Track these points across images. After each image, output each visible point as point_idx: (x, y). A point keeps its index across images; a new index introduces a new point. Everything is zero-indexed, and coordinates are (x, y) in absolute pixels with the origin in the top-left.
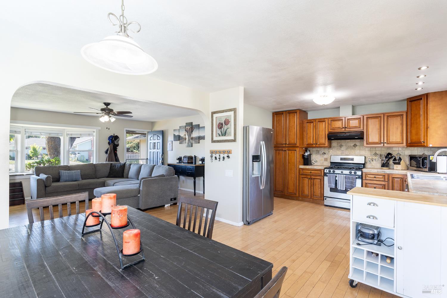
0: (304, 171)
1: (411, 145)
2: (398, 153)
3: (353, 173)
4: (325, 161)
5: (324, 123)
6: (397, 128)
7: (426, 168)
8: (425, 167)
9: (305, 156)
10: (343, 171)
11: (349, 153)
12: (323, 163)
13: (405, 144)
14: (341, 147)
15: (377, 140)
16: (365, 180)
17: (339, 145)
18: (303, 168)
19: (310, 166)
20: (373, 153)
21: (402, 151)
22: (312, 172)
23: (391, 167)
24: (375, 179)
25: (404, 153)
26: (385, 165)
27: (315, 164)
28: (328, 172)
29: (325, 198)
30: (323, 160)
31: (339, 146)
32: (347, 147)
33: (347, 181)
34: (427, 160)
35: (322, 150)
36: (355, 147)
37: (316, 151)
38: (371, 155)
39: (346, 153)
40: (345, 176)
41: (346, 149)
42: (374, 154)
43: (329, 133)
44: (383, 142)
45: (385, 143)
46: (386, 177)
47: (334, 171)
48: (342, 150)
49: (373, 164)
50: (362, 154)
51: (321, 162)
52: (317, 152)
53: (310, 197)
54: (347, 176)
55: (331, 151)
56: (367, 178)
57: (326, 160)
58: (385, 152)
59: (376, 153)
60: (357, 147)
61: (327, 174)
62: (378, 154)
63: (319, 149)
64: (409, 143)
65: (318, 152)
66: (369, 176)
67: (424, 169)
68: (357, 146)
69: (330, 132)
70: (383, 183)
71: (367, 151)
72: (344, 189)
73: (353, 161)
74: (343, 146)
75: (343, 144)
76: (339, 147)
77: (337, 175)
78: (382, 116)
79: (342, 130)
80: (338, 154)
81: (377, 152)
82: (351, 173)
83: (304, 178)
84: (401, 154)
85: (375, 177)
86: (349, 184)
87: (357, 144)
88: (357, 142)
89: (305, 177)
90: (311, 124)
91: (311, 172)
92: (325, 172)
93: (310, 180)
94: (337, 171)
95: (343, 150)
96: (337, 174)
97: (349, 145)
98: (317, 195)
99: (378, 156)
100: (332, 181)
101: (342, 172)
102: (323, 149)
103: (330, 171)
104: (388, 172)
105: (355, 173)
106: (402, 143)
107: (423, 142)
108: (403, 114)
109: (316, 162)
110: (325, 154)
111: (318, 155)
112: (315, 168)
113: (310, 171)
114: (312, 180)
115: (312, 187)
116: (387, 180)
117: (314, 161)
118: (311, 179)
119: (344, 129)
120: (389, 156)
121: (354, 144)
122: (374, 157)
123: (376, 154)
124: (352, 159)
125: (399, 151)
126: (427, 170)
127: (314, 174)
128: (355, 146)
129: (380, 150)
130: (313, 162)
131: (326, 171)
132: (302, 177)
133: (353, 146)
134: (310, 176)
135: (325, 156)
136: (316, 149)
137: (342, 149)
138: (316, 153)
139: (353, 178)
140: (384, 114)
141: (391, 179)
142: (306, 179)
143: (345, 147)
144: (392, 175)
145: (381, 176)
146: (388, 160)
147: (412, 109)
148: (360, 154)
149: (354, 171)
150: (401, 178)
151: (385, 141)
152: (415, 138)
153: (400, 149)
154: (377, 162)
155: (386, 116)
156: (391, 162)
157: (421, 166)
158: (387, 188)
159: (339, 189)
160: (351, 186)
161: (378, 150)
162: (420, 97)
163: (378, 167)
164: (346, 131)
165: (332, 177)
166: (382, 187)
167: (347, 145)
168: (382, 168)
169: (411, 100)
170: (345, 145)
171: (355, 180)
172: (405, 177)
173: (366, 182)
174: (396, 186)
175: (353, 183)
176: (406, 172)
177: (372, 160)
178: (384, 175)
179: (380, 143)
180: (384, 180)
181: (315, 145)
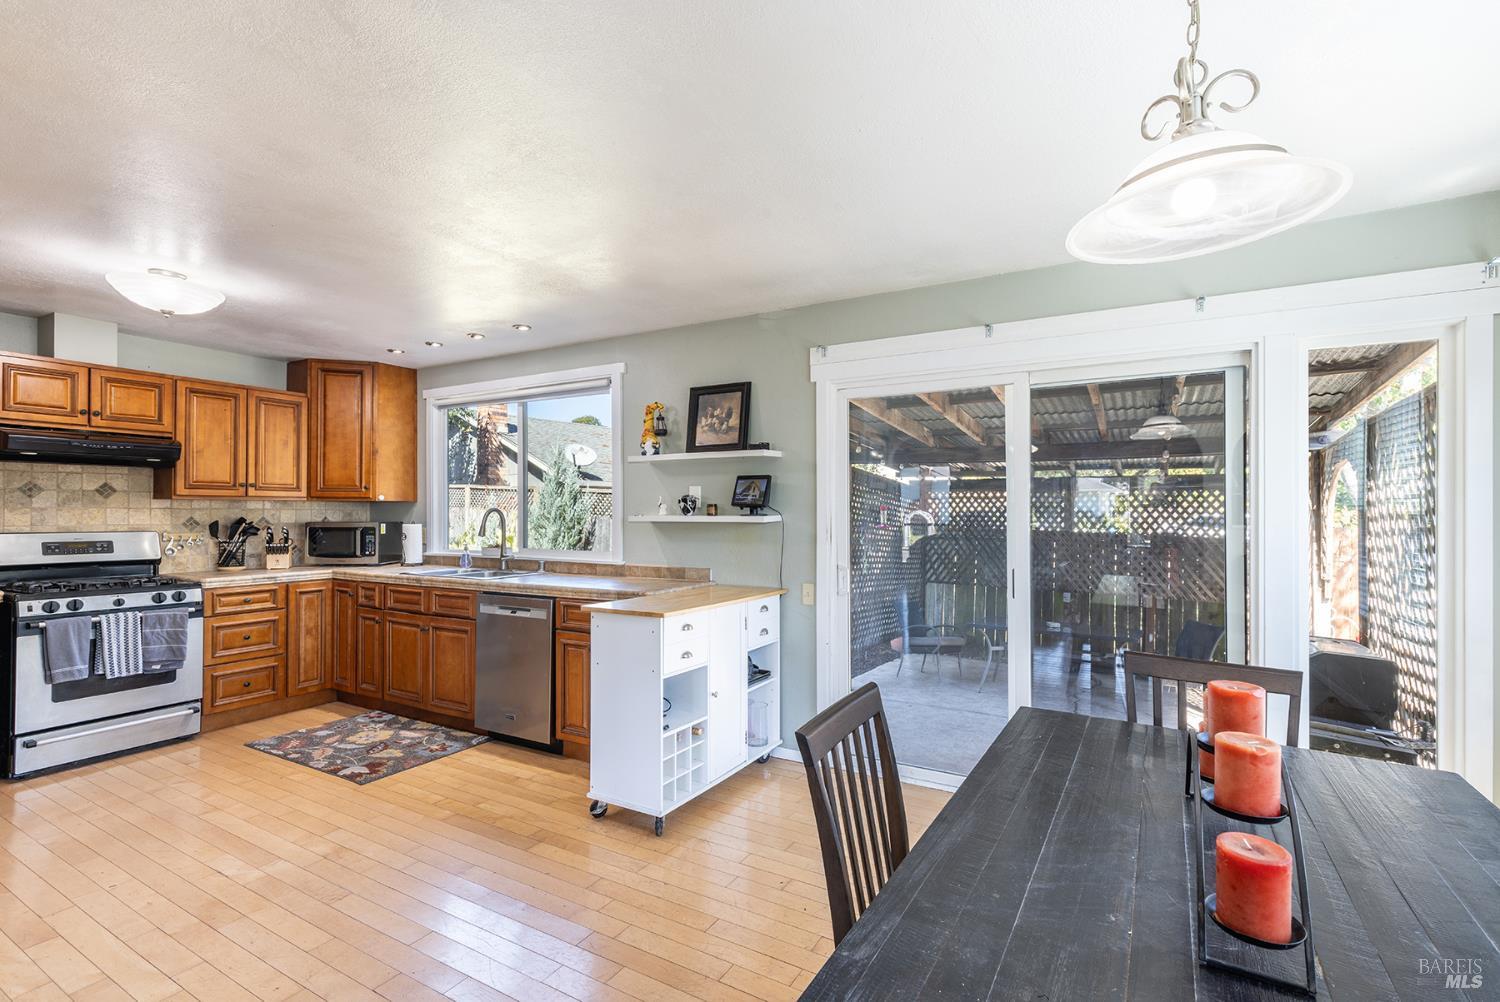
1: (327, 494)
2: (263, 518)
3: (169, 601)
6: (286, 443)
7: (370, 555)
8: (367, 553)
10: (121, 597)
11: (74, 523)
13: (304, 493)
14: (30, 496)
15: (223, 473)
16: (214, 615)
17: (17, 484)
20: (183, 520)
21: (273, 512)
23: (251, 562)
24: (247, 607)
25: (280, 517)
26: (227, 559)
28: (37, 611)
29: (20, 741)
31: (20, 489)
32: (63, 495)
33: (152, 633)
34: (374, 534)
36: (106, 497)
38: (174, 526)
39: (61, 523)
40: (140, 614)
41: (60, 505)
42: (184, 524)
44: (244, 482)
45: (252, 485)
46: (281, 595)
47: (75, 605)
48: (33, 509)
49: (184, 560)
50: (137, 523)
54: (150, 613)
56: (219, 610)
58: (224, 513)
59: (192, 518)
60: (115, 495)
61: (42, 625)
62: (197, 524)
64: (318, 488)
66: (223, 599)
67: (366, 560)
68: (115, 491)
70: (271, 616)
71: (159, 512)
72: (141, 672)
73: (112, 552)
74: (41, 490)
75: (40, 482)
76: (18, 494)
77: (103, 618)
78: (242, 394)
79: (74, 420)
81: (197, 516)
82: (159, 599)
84: (271, 522)
85: (246, 602)
86: (162, 643)
87: (115, 487)
88: (116, 476)
92: (23, 613)
94: (89, 603)
95: (43, 509)
96: (96, 613)
97: (78, 487)
99: (198, 528)
100: (74, 650)
101: (119, 602)
103: (50, 608)
104: (285, 580)
105: (178, 597)
106: (298, 488)
107: (365, 488)
108: (301, 403)
116: (282, 604)
119: (80, 419)
120: (243, 528)
121: (101, 483)
122: (191, 536)
123: (192, 524)
124: (108, 547)
125: (266, 511)
126: (375, 560)
128: (106, 490)
129: (207, 509)
131: (30, 609)
133: (97, 490)
137: (35, 505)
139: (178, 620)
140: (248, 389)
141: (292, 597)
143: (55, 493)
144: (298, 586)
145: (267, 595)
146: (244, 541)
147: (329, 393)
148: (132, 522)
149: (174, 592)
150: (320, 591)
151: (251, 480)
152: (336, 474)
153: (268, 505)
154: (198, 550)
155: (254, 399)
156: (253, 546)
157: (358, 553)
158: (282, 629)
159: (112, 672)
160: (171, 650)
161: (197, 507)
162: (356, 368)
163: (198, 570)
164: (90, 426)
165: (74, 631)
166: (270, 627)
167: (62, 486)
168: (219, 571)
169: (326, 366)
170: (55, 488)
171: (183, 625)
172: (330, 586)
173: (216, 625)
174: (307, 618)
175: (178, 638)
176: (330, 571)
177: (182, 547)
178: (274, 591)
179: (234, 485)
180: (274, 605)
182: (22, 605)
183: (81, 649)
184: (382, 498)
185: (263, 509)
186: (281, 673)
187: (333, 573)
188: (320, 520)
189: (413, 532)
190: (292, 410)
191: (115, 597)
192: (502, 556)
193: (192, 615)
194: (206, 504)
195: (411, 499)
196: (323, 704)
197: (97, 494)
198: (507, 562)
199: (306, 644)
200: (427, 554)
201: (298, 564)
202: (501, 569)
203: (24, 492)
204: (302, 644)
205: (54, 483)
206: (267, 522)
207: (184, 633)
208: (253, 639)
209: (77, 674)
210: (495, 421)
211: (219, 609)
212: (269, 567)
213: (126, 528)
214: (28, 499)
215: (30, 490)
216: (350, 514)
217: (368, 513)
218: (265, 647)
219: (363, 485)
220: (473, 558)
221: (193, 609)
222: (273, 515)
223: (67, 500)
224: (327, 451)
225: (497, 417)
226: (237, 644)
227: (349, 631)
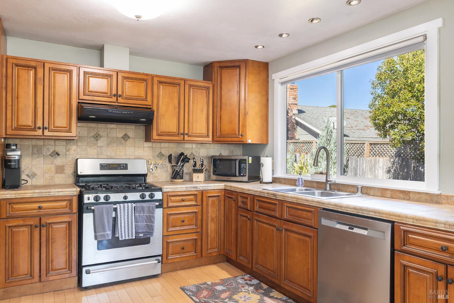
0: (15, 206)
1: (222, 139)
2: (192, 153)
3: (147, 198)
4: (57, 172)
5: (67, 75)
6: (202, 110)
7: (244, 176)
8: (242, 174)
9: (10, 161)
10: (127, 194)
11: (113, 154)
12: (52, 178)
13: (210, 139)
14: (97, 140)
15: (173, 128)
16: (168, 207)
17: (92, 134)
20: (157, 153)
21: (196, 150)
22: (44, 205)
23: (186, 177)
24: (183, 204)
25: (199, 153)
26: (176, 175)
27: (29, 183)
28: (92, 200)
29: (84, 269)
30: (53, 169)
31: (93, 136)
32: (109, 140)
33: (139, 216)
34: (246, 163)
35: (51, 147)
36: (126, 141)
37: (33, 146)
38: (154, 157)
39: (108, 154)
40: (134, 205)
41: (108, 145)
42: (158, 156)
43: (79, 103)
44: (183, 132)
45: (186, 134)
46: (199, 197)
47: (107, 198)
48: (98, 147)
49: (157, 175)
50: (138, 154)
51: (47, 176)
52: (36, 149)
54: (139, 205)
55: (74, 147)
56: (171, 204)
57: (60, 169)
58: (174, 150)
59: (161, 152)
60: (129, 140)
61: (93, 208)
62: (163, 156)
63: (41, 143)
64: (218, 136)
65: (37, 152)
66: (172, 198)
67: (241, 179)
68: (129, 138)
69: (80, 101)
70: (194, 209)
71: (147, 149)
72: (134, 238)
74: (101, 137)
75: (101, 133)
76: (93, 139)
77: (118, 206)
78: (182, 83)
79: (111, 100)
80: (90, 156)
81: (163, 152)
82: (143, 196)
83: (14, 230)
84: (195, 155)
85: (183, 200)
86: (143, 222)
87: (130, 136)
88: (131, 130)
89: (21, 223)
91: (40, 208)
92: (86, 201)
93: (38, 229)
94: (114, 197)
95: (102, 147)
96: (115, 203)
97: (115, 135)
98: (57, 268)
99: (164, 158)
100: (106, 224)
101: (125, 198)
102: (52, 143)
103: (97, 199)
104: (201, 189)
105: (151, 196)
106: (208, 136)
107: (241, 135)
108: (209, 87)
109: (33, 176)
110: (58, 155)
111: (40, 157)
112: (52, 194)
113: (36, 205)
114: (44, 231)
115: (44, 250)
116: (199, 203)
117: (27, 175)
118: (41, 226)
119: (114, 99)
120: (183, 158)
121: (124, 133)
122: (160, 162)
123: (161, 155)
124: (125, 167)
125: (193, 149)
126: (246, 179)
127: (51, 211)
128: (126, 137)
129: (167, 148)
130: (24, 177)
131: (89, 199)
132: (9, 227)
133: (122, 137)
134: (38, 219)
135: (59, 161)
136: (34, 142)
137: (99, 145)
138: (33, 154)
139: (151, 209)
140: (185, 80)
141: (204, 199)
142: (22, 229)
143: (106, 138)
144: (207, 193)
145: (192, 197)
146: (183, 166)
147: (223, 80)
148: (136, 154)
149: (149, 193)
150: (218, 196)
151: (186, 132)
152: (226, 127)
153: (194, 146)
154: (163, 170)
155: (188, 85)
156: (187, 168)
157: (237, 174)
158: (199, 217)
159: (122, 237)
160: (147, 225)
161: (163, 146)
162: (237, 64)
163: (164, 180)
164: (118, 103)
165: (106, 213)
166: (194, 216)
167: (109, 135)
168: (172, 181)
169: (222, 65)
170: (106, 136)
171: (153, 212)
172: (223, 193)
173: (168, 213)
174: (212, 212)
175: (150, 219)
176: (223, 184)
177: (157, 167)
178: (196, 195)
179: (178, 134)
180: (196, 203)
181: (41, 130)
182: (86, 196)
183: (108, 222)
184: (250, 141)
185: (192, 148)
186: (199, 243)
187: (225, 185)
188: (218, 154)
189: (266, 162)
190: (205, 91)
191: (123, 195)
192: (327, 181)
193: (157, 207)
194: (166, 145)
195: (265, 142)
196: (220, 262)
197: (122, 139)
198: (330, 185)
199: (212, 227)
201: (208, 179)
202: (326, 190)
203: (94, 138)
204: (209, 227)
205: (106, 134)
206: (194, 155)
207: (154, 217)
208: (186, 222)
209: (106, 236)
210: (292, 108)
211: (170, 203)
212: (194, 180)
213: (133, 157)
214: (96, 141)
215: (97, 137)
216: (233, 152)
217: (241, 150)
218: (191, 227)
219: (240, 133)
220: (304, 180)
221: (157, 204)
222: (196, 152)
223: (112, 141)
224: (222, 114)
225: (293, 106)
226: (178, 224)
227: (233, 222)
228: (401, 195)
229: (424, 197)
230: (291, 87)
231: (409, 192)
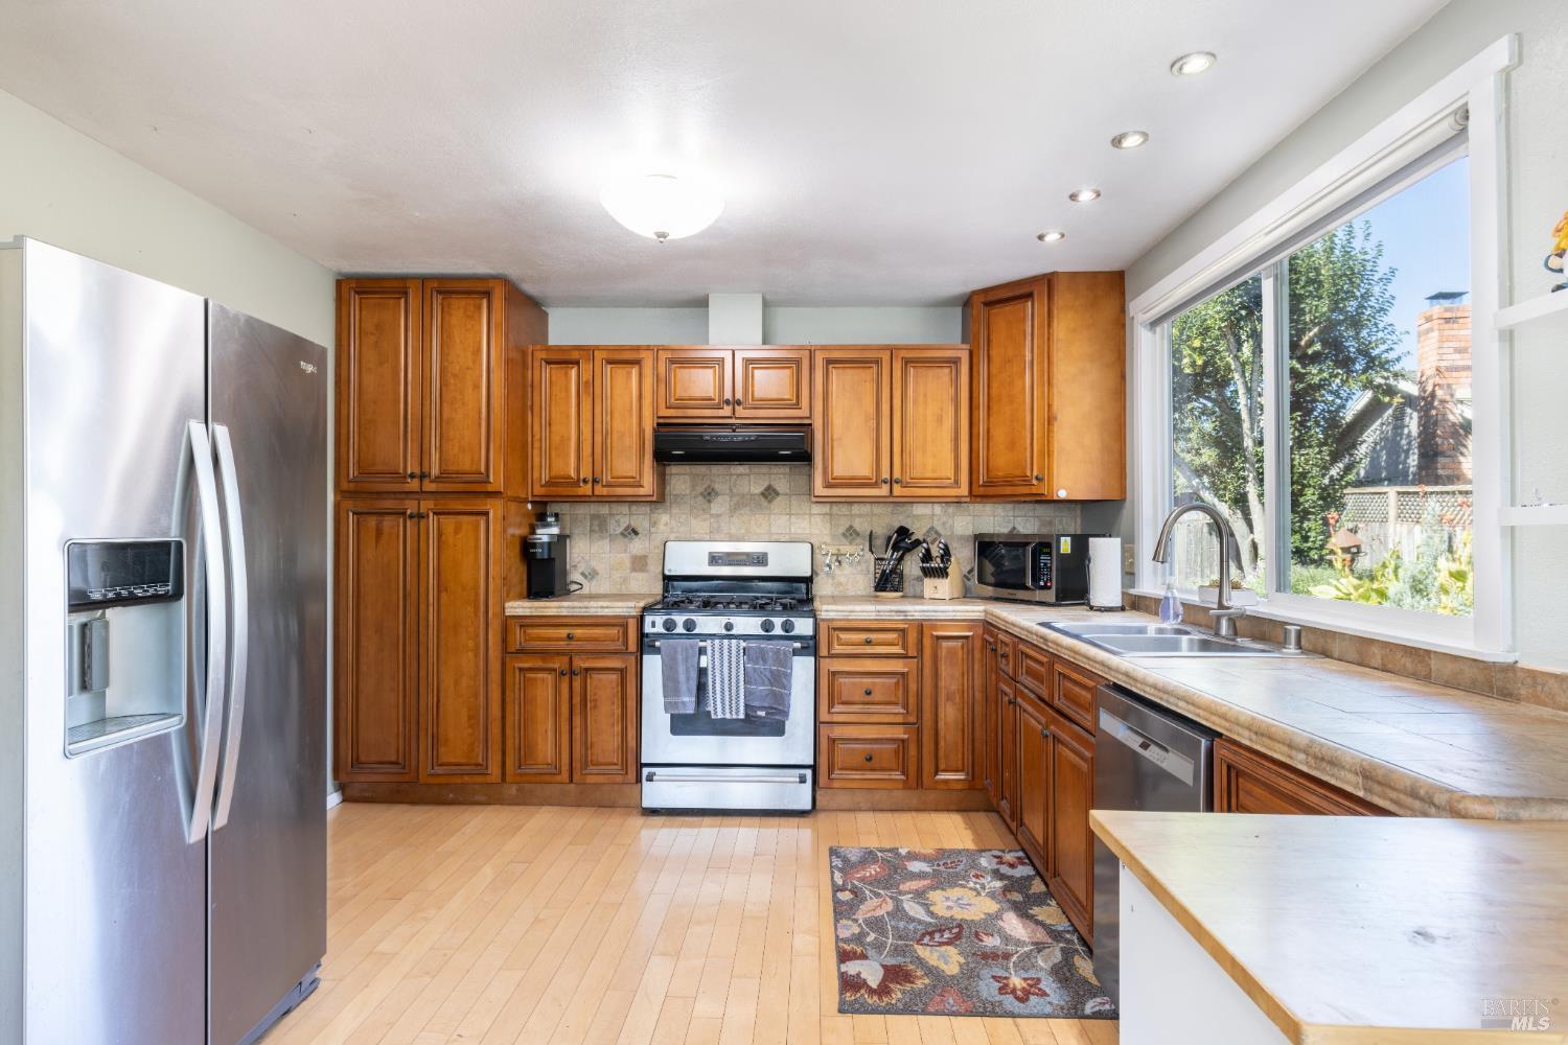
0: (529, 631)
1: (991, 491)
2: (932, 528)
3: (778, 631)
4: (634, 570)
5: (635, 371)
6: (940, 420)
7: (1046, 587)
8: (1040, 584)
9: (534, 545)
10: (733, 620)
11: (743, 531)
12: (625, 580)
13: (964, 490)
14: (709, 501)
15: (864, 465)
16: (831, 656)
17: (700, 489)
18: (527, 612)
19: (565, 604)
20: (842, 530)
21: (944, 519)
22: (578, 632)
23: (908, 587)
24: (869, 650)
25: (952, 527)
26: (887, 581)
27: (585, 590)
28: (660, 629)
29: (646, 771)
30: (628, 563)
31: (701, 494)
32: (735, 499)
33: (755, 670)
34: (1050, 554)
35: (622, 517)
36: (770, 502)
37: (594, 517)
38: (834, 536)
39: (733, 531)
40: (743, 644)
41: (735, 509)
42: (844, 535)
43: (658, 424)
44: (888, 477)
45: (897, 482)
46: (912, 637)
47: (689, 625)
48: (712, 516)
49: (843, 580)
50: (799, 531)
51: (617, 576)
52: (596, 523)
53: (565, 776)
54: (753, 644)
55: (665, 518)
56: (837, 649)
57: (639, 564)
58: (884, 522)
59: (851, 527)
60: (779, 499)
61: (658, 644)
62: (858, 534)
63: (604, 510)
64: (981, 483)
65: (599, 526)
66: (844, 636)
67: (1039, 595)
68: (777, 494)
69: (661, 421)
70: (898, 666)
71: (818, 519)
72: (742, 716)
73: (766, 565)
74: (717, 494)
75: (717, 487)
76: (700, 498)
77: (708, 644)
78: (886, 356)
79: (721, 413)
80: (696, 536)
81: (858, 525)
82: (767, 626)
83: (529, 675)
85: (868, 642)
86: (763, 684)
87: (778, 489)
88: (779, 476)
89: (539, 664)
90: (566, 373)
91: (570, 637)
92: (648, 629)
93: (567, 678)
94: (706, 624)
95: (719, 516)
96: (704, 637)
97: (746, 490)
98: (601, 760)
99: (859, 540)
100: (682, 678)
101: (729, 627)
102: (624, 509)
103: (669, 625)
104: (918, 616)
105: (787, 627)
106: (957, 483)
107: (1037, 478)
108: (960, 358)
109: (591, 575)
110: (635, 533)
111: (602, 538)
112: (592, 612)
113: (564, 632)
114: (577, 684)
115: (577, 721)
116: (912, 652)
117: (583, 574)
118: (572, 673)
119: (727, 410)
120: (902, 540)
121: (766, 484)
122: (847, 549)
123: (851, 533)
124: (761, 560)
125: (935, 518)
126: (1051, 596)
127: (589, 646)
128: (770, 493)
129: (867, 515)
130: (575, 576)
131: (653, 625)
132: (521, 669)
133: (763, 494)
134: (566, 659)
135: (637, 546)
136: (593, 509)
137: (713, 511)
138: (591, 531)
139: (782, 656)
140: (892, 350)
141: (927, 642)
142: (540, 675)
143: (727, 498)
144: (934, 627)
145: (892, 636)
146: (901, 559)
147: (993, 337)
148: (793, 531)
149: (788, 620)
150: (966, 637)
151: (897, 475)
152: (1003, 463)
153: (938, 509)
154: (859, 568)
155: (900, 360)
156: (912, 565)
157: (1029, 583)
158: (913, 687)
159: (716, 713)
160: (773, 693)
161: (858, 513)
162: (1026, 289)
163: (859, 593)
164: (736, 418)
165: (682, 655)
166: (897, 683)
167: (735, 491)
168: (877, 597)
169: (991, 297)
170: (728, 492)
171: (787, 664)
172: (980, 631)
173: (832, 669)
174: (950, 678)
175: (780, 679)
176: (982, 608)
177: (840, 562)
178: (903, 631)
179: (876, 482)
180: (902, 651)
181: (590, 485)
182: (648, 619)
183: (688, 679)
184: (1062, 494)
185: (933, 515)
186: (913, 751)
187: (985, 611)
188: (1005, 530)
189: (1105, 554)
190: (948, 371)
191: (724, 620)
192: (1221, 606)
193: (796, 652)
194: (866, 509)
195: (1114, 496)
196: (978, 811)
197: (763, 499)
198: (1232, 621)
199: (949, 714)
200: (1132, 591)
201: (967, 595)
202: (1217, 634)
203: (705, 497)
204: (941, 714)
205: (727, 486)
206: (937, 532)
207: (788, 676)
208: (876, 696)
209: (680, 705)
210: (1450, 381)
211: (837, 647)
212: (926, 595)
213: (787, 538)
214: (707, 504)
215: (709, 495)
216: (1050, 523)
217: (1079, 520)
218: (891, 709)
219: (1035, 474)
220: (1183, 604)
221: (798, 645)
222: (944, 523)
223: (740, 503)
224: (991, 425)
225: (1454, 374)
226: (856, 698)
228: (1408, 662)
229: (1469, 672)
230: (1448, 315)
231: (1428, 652)
